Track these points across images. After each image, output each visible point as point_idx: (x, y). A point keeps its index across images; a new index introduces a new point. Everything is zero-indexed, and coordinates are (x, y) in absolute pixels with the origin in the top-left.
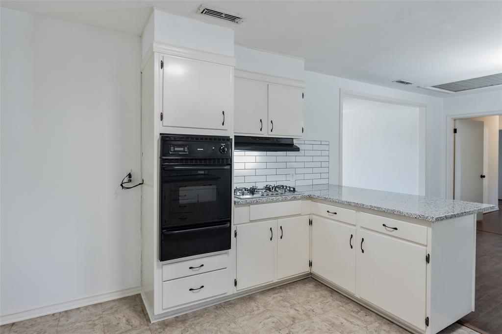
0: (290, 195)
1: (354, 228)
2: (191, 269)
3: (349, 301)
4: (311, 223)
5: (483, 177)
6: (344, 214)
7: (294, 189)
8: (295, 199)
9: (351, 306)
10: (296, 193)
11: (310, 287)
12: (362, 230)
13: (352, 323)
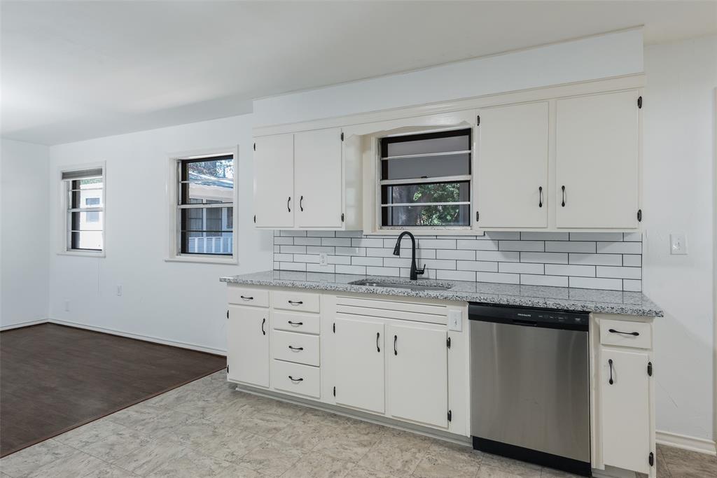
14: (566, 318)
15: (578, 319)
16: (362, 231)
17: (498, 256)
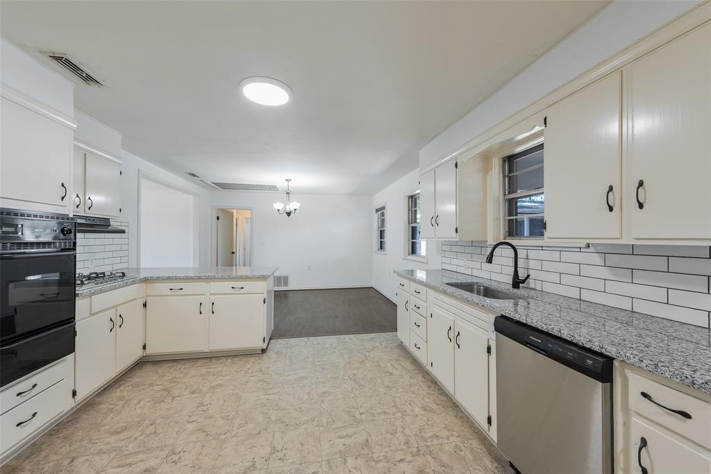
0: (120, 282)
1: (203, 296)
2: (19, 397)
3: (195, 360)
4: (145, 305)
5: (233, 253)
6: (189, 287)
7: (123, 274)
8: (126, 285)
9: (201, 362)
10: (125, 278)
11: (149, 368)
12: (211, 296)
13: (214, 368)
14: (576, 355)
15: (589, 362)
16: (487, 241)
17: (604, 273)
